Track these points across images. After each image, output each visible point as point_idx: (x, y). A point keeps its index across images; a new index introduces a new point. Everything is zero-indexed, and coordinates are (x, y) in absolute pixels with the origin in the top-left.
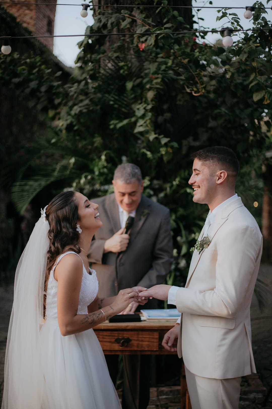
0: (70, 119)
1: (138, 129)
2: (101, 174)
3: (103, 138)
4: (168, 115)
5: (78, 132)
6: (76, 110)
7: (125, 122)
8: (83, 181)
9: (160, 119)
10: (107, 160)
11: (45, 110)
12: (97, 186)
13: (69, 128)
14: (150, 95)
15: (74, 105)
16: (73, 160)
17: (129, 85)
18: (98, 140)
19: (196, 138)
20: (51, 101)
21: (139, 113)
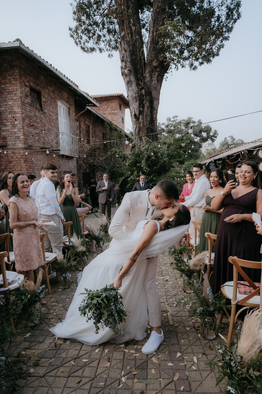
0: (129, 164)
1: (142, 166)
2: (135, 175)
3: (136, 167)
4: (150, 162)
5: (131, 166)
6: (130, 161)
7: (140, 164)
8: (132, 177)
9: (148, 163)
10: (137, 172)
11: (123, 161)
12: (135, 178)
13: (129, 165)
14: (145, 159)
15: (130, 160)
16: (130, 173)
17: (141, 156)
18: (135, 168)
19: (157, 166)
20: (124, 159)
21: (142, 163)
